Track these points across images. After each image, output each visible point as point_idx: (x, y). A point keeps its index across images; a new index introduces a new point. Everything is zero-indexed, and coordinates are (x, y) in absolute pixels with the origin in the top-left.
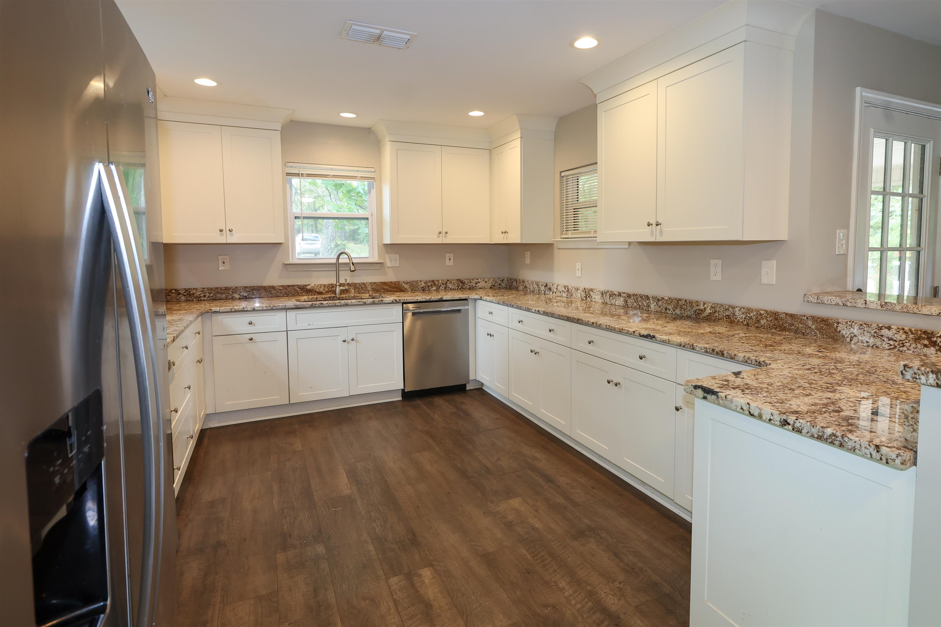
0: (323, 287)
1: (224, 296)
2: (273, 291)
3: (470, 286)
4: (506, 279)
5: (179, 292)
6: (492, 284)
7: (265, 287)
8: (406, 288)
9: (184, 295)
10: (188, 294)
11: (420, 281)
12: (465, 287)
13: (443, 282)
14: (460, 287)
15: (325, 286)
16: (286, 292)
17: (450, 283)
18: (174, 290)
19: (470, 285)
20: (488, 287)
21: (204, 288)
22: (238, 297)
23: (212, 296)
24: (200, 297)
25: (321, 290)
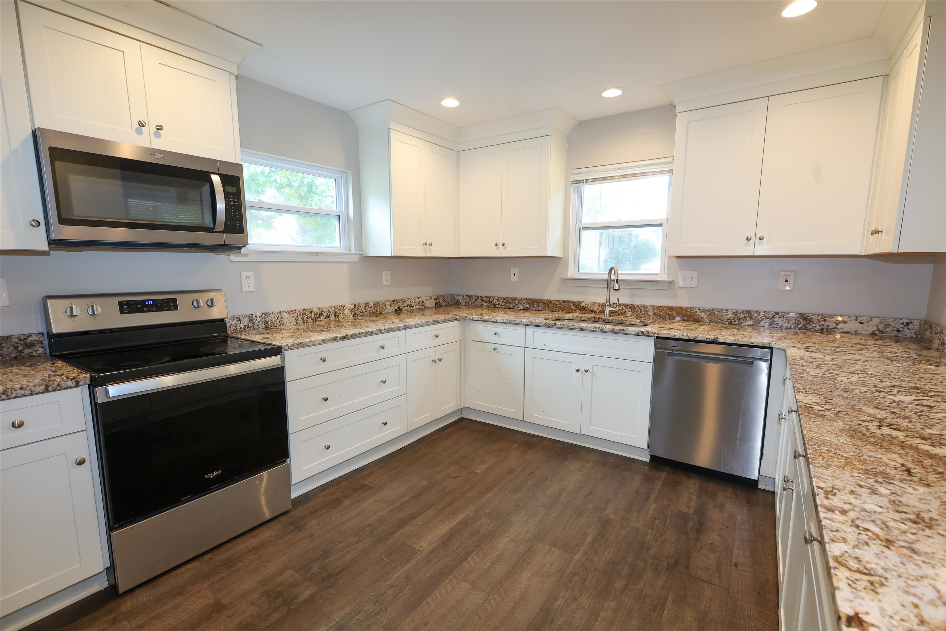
0: (597, 306)
1: (512, 305)
2: (550, 306)
3: (822, 327)
4: (916, 322)
5: (483, 298)
6: (875, 328)
7: (544, 300)
8: (702, 318)
9: (486, 302)
10: (488, 301)
11: (726, 310)
12: (811, 327)
13: (767, 315)
14: (799, 326)
15: (599, 305)
16: (561, 307)
17: (780, 318)
18: (480, 296)
19: (823, 325)
20: (864, 332)
21: (498, 297)
22: (522, 307)
23: (504, 305)
24: (496, 305)
25: (595, 309)
